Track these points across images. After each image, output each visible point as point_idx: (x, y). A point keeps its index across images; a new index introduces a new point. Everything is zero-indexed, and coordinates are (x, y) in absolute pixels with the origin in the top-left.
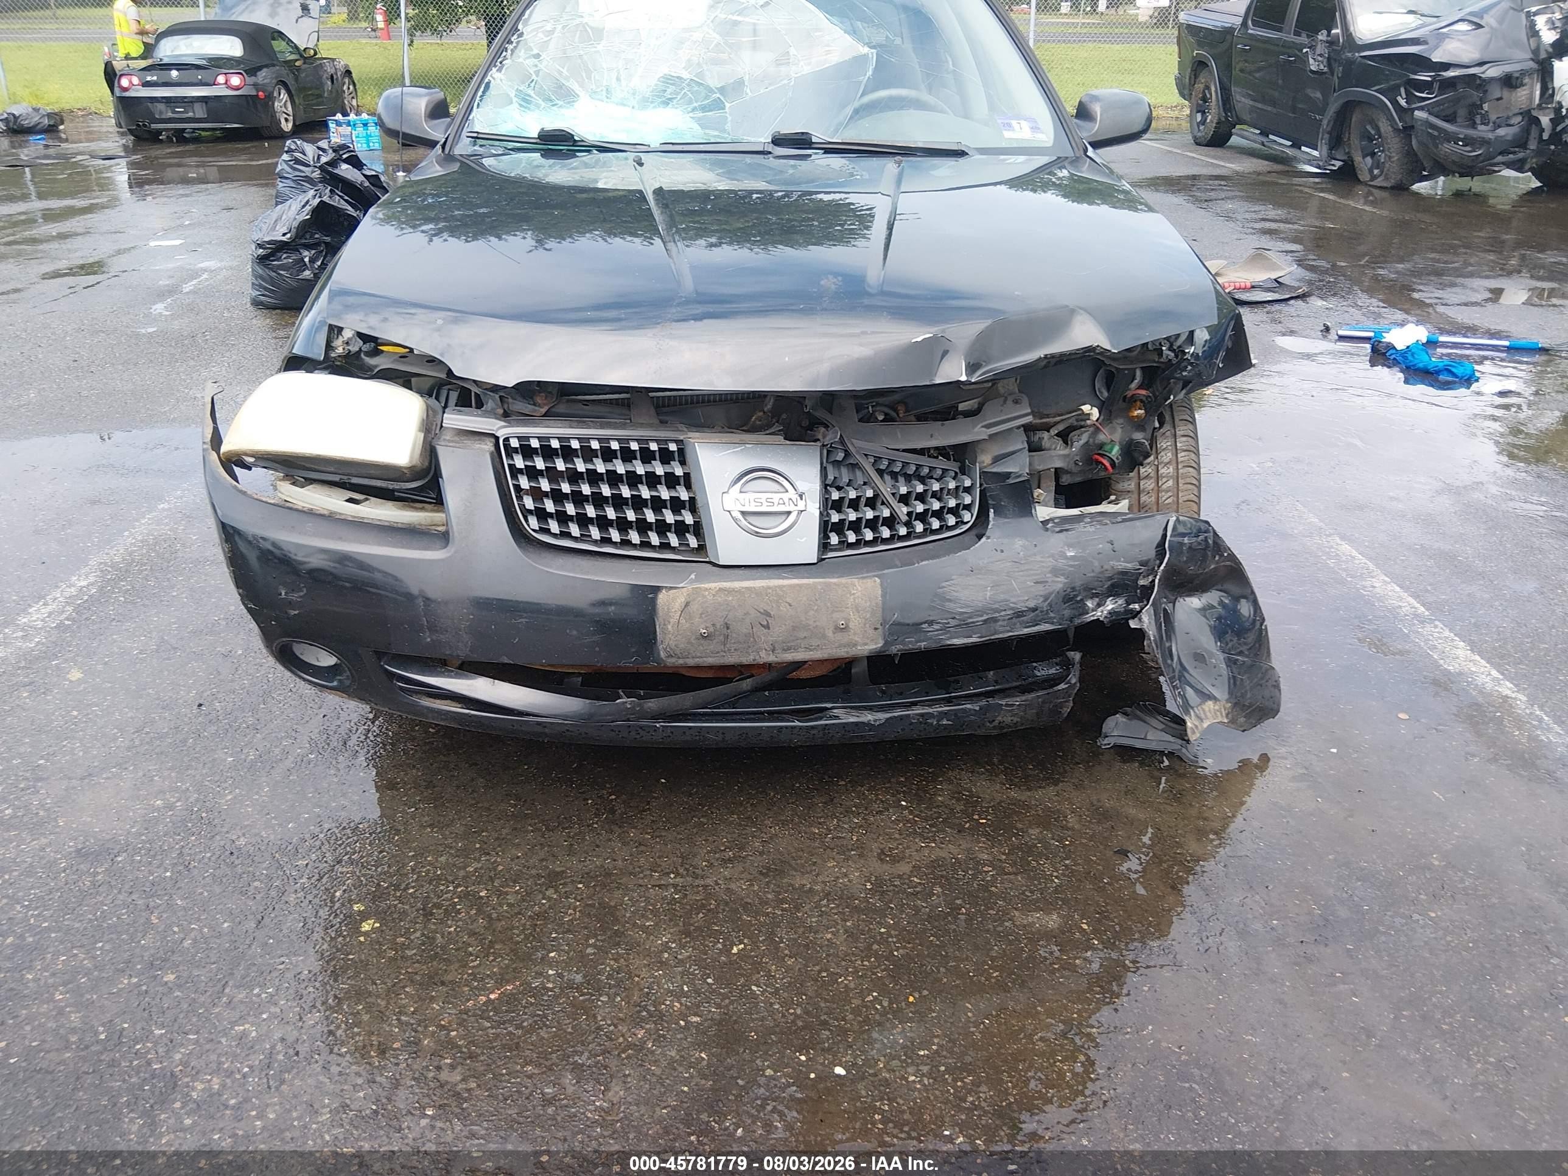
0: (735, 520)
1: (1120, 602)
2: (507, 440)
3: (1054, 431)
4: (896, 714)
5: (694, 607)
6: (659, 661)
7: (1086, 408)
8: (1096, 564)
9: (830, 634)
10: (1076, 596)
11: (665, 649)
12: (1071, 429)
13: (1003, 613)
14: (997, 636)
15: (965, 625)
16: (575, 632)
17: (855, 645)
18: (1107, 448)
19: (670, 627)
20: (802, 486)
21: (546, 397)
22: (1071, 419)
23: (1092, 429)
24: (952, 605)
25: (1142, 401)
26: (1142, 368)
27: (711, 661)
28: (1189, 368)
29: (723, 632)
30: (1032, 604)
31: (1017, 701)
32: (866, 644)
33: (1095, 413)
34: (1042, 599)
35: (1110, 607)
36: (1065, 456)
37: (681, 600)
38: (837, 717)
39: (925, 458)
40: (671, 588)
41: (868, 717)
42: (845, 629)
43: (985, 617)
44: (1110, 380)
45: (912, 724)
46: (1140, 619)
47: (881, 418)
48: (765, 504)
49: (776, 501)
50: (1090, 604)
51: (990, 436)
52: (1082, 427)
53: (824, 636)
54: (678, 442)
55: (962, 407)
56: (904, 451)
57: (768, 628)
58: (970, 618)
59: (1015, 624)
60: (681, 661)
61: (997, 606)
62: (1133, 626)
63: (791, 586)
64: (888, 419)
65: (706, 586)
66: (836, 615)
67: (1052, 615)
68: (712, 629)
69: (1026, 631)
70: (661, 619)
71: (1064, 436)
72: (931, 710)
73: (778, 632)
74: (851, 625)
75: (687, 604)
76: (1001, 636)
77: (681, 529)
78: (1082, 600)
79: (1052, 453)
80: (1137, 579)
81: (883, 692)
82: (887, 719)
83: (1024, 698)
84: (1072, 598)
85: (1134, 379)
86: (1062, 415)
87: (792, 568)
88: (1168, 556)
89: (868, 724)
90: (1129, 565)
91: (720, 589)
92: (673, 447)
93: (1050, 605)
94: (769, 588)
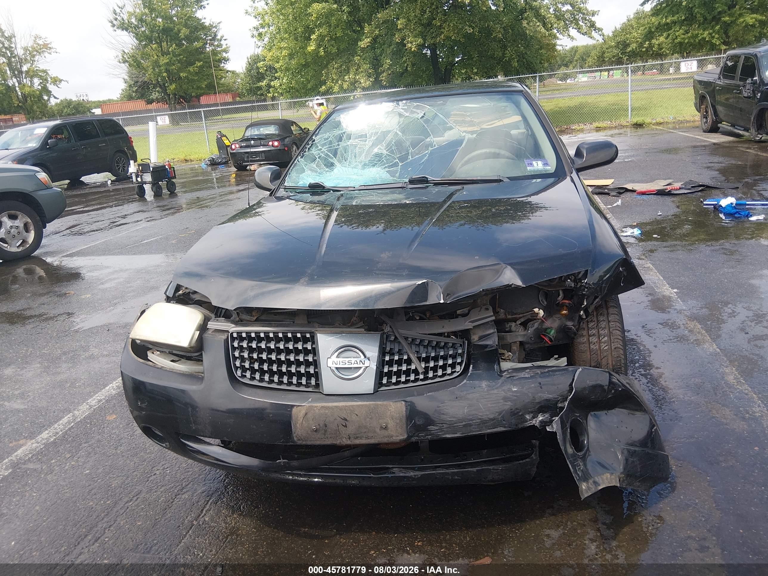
0: (333, 371)
1: (546, 416)
2: (232, 333)
3: (519, 322)
4: (426, 473)
5: (309, 415)
6: (293, 441)
7: (536, 310)
8: (530, 395)
9: (378, 430)
10: (519, 412)
11: (296, 437)
12: (529, 320)
13: (474, 421)
14: (471, 434)
15: (452, 426)
16: (255, 427)
17: (392, 437)
18: (549, 331)
19: (298, 425)
20: (368, 354)
21: (257, 312)
22: (528, 316)
23: (540, 321)
24: (445, 416)
25: (566, 306)
26: (562, 290)
27: (318, 443)
28: (586, 290)
29: (323, 428)
30: (491, 416)
31: (500, 467)
32: (398, 436)
33: (541, 313)
34: (497, 414)
35: (541, 418)
36: (524, 335)
37: (303, 412)
38: (394, 473)
39: (442, 338)
40: (299, 406)
41: (412, 474)
42: (386, 428)
43: (464, 423)
44: (547, 295)
45: (436, 478)
46: (552, 426)
47: (418, 318)
48: (347, 363)
49: (353, 362)
50: (528, 417)
51: (474, 327)
52: (535, 319)
53: (375, 432)
54: (310, 333)
55: (459, 312)
56: (429, 334)
57: (346, 427)
58: (455, 423)
59: (482, 427)
60: (304, 443)
61: (471, 417)
62: (548, 430)
63: (358, 406)
64: (421, 319)
65: (315, 405)
66: (381, 421)
67: (504, 422)
68: (318, 427)
69: (489, 431)
70: (294, 421)
71: (524, 325)
72: (447, 471)
73: (351, 429)
74: (389, 426)
75: (306, 414)
76: (474, 433)
77: (309, 376)
78: (522, 415)
79: (517, 334)
80: (557, 403)
81: (422, 460)
82: (422, 475)
83: (504, 466)
84: (515, 413)
85: (559, 295)
86: (523, 313)
87: (360, 396)
88: (574, 391)
89: (411, 477)
90: (551, 396)
91: (322, 407)
92: (308, 335)
93: (503, 417)
94: (346, 406)
